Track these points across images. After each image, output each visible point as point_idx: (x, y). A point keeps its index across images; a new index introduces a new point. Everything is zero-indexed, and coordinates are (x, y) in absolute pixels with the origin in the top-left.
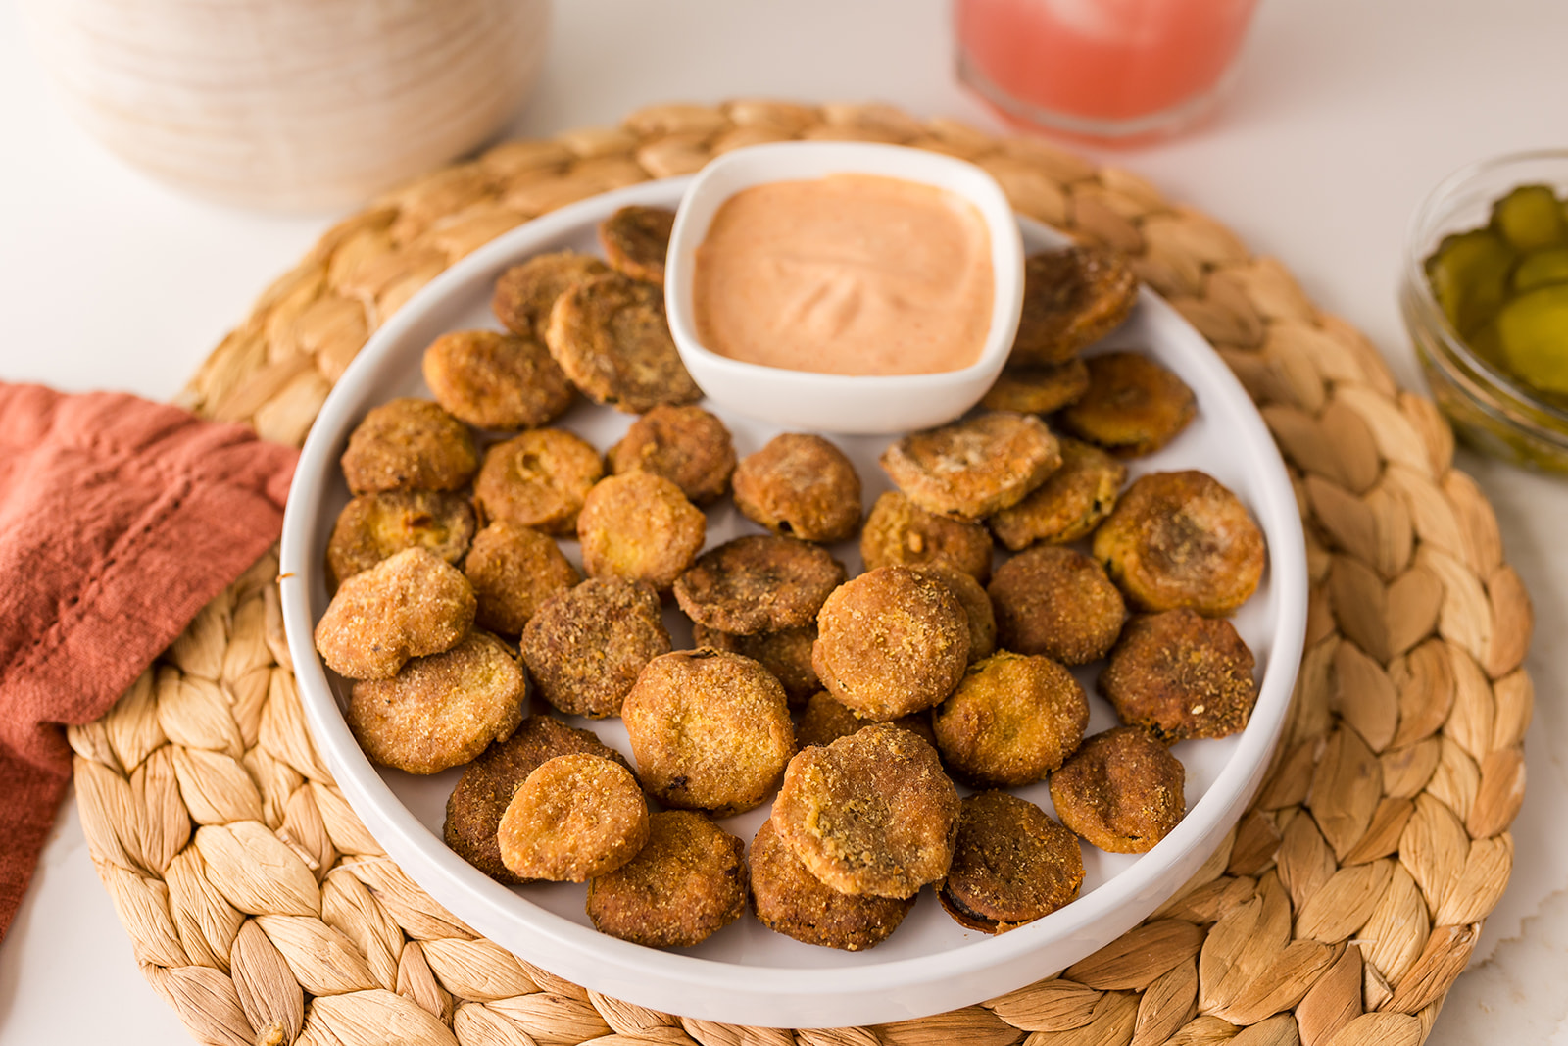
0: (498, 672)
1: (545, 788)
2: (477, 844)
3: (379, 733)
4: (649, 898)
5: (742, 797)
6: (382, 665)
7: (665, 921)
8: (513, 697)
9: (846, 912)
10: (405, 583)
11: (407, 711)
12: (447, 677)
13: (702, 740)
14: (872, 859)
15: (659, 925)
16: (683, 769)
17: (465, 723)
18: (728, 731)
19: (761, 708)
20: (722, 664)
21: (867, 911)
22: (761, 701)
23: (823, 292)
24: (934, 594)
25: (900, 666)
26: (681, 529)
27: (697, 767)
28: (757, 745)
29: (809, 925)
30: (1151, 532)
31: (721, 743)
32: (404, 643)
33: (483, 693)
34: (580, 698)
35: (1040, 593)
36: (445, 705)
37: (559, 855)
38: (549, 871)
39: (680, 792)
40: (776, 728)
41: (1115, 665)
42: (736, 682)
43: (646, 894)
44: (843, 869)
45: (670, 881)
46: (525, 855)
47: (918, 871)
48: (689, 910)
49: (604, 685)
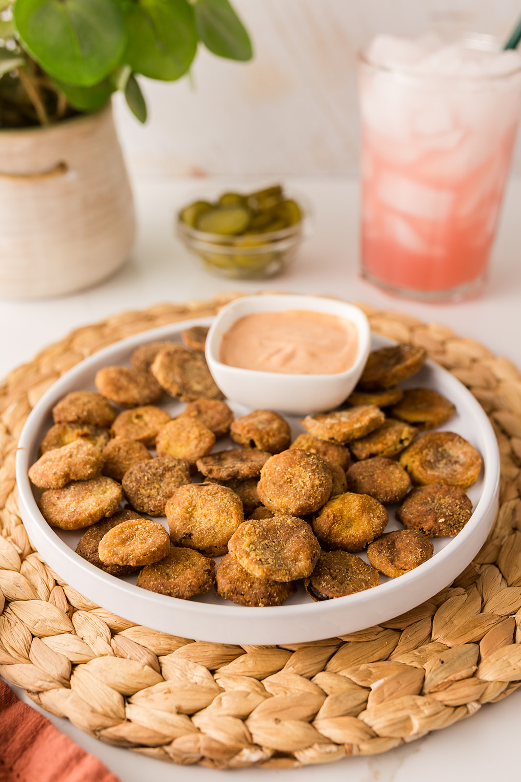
0: (110, 490)
1: (123, 529)
2: (89, 555)
3: (51, 510)
4: (166, 577)
5: (216, 543)
6: (57, 480)
7: (172, 586)
8: (115, 498)
9: (259, 589)
10: (72, 450)
11: (65, 502)
12: (86, 489)
13: (201, 519)
14: (273, 561)
15: (169, 588)
16: (190, 530)
17: (91, 506)
18: (213, 515)
19: (229, 504)
20: (213, 487)
21: (270, 589)
22: (230, 502)
23: (278, 351)
24: (315, 461)
25: (297, 491)
26: (203, 439)
27: (197, 529)
28: (226, 521)
29: (242, 594)
30: (427, 454)
31: (209, 520)
32: (68, 472)
33: (102, 496)
34: (147, 505)
35: (370, 472)
36: (83, 499)
37: (125, 553)
38: (120, 559)
39: (188, 540)
40: (236, 513)
41: (405, 504)
42: (219, 494)
44: (258, 564)
45: (177, 572)
46: (109, 552)
47: (295, 570)
48: (184, 583)
49: (158, 499)
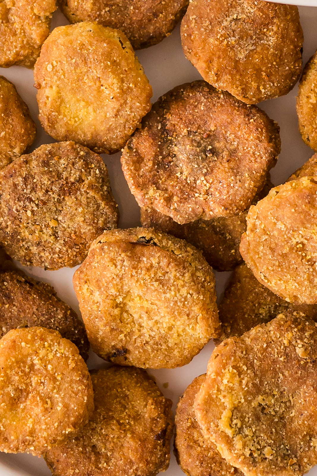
1: (8, 372)
13: (141, 318)
16: (124, 342)
18: (162, 315)
22: (191, 295)
26: (129, 101)
27: (135, 342)
28: (187, 328)
31: (157, 323)
34: (37, 257)
37: (20, 438)
39: (121, 358)
40: (203, 318)
43: (90, 454)
44: (247, 464)
45: (110, 442)
47: (309, 460)
49: (57, 250)
